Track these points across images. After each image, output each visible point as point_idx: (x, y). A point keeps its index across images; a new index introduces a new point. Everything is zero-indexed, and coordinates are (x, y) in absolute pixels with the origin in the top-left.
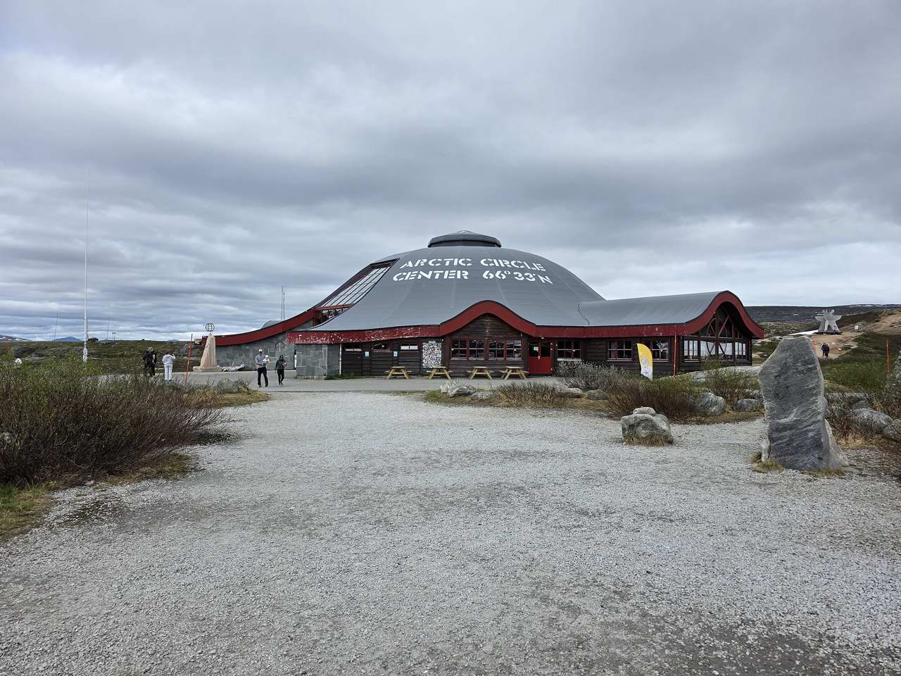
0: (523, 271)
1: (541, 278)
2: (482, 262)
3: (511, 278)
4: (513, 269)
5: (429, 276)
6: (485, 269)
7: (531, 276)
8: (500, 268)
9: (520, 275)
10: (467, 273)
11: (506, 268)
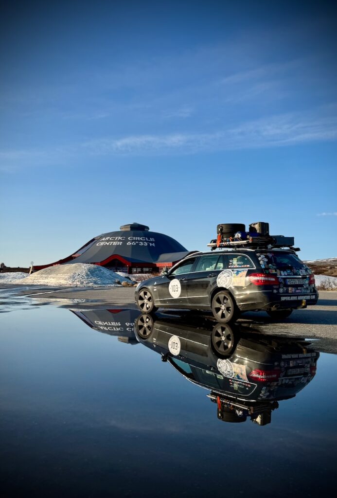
0: (143, 242)
1: (151, 244)
2: (129, 238)
3: (137, 244)
4: (141, 241)
5: (108, 244)
6: (129, 241)
7: (146, 243)
8: (135, 241)
9: (142, 243)
10: (121, 243)
11: (138, 240)
